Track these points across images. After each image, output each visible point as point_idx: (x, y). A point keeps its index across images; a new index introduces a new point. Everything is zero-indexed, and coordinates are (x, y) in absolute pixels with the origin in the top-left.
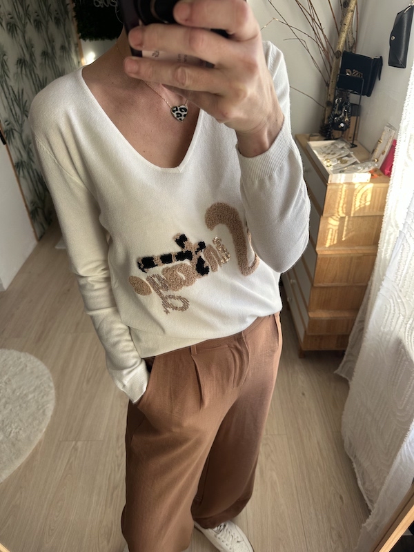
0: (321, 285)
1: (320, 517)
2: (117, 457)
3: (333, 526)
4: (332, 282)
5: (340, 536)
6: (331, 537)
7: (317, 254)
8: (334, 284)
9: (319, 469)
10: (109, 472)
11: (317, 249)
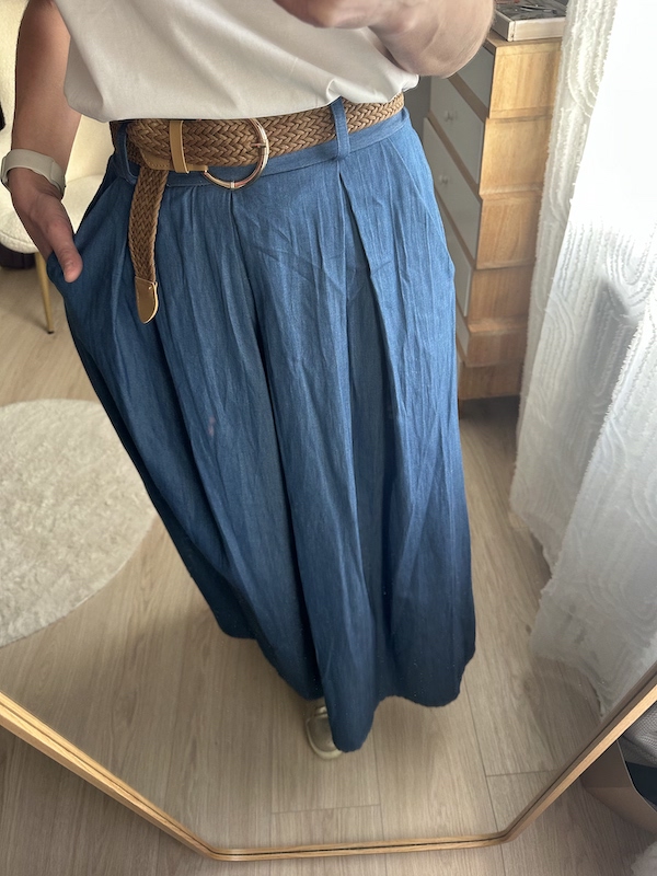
0: (489, 265)
1: (493, 661)
2: (143, 589)
3: (515, 672)
4: (510, 258)
5: (526, 687)
6: (512, 690)
7: (481, 200)
8: (512, 261)
9: (489, 587)
10: (129, 616)
11: (481, 193)
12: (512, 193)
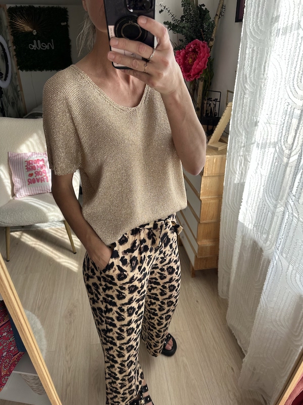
0: (205, 222)
4: (212, 220)
6: (229, 397)
7: (201, 201)
9: (214, 351)
12: (211, 199)
